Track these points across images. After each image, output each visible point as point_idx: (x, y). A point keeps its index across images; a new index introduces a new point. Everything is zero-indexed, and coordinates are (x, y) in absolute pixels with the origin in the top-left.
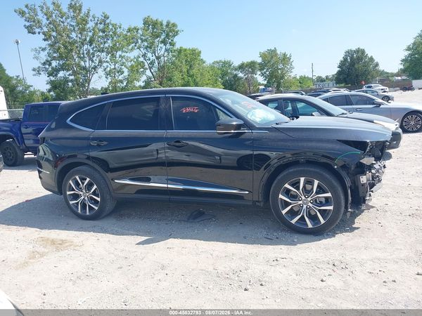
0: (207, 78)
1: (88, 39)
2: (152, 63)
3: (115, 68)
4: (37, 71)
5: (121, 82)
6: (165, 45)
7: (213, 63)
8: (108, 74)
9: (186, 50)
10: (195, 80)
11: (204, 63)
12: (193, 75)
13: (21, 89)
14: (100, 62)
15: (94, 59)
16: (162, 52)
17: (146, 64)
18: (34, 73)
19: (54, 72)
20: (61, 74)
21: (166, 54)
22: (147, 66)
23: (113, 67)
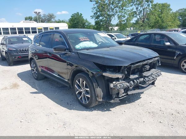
0: (169, 19)
1: (111, 2)
2: (141, 12)
3: (122, 15)
4: (92, 17)
5: (124, 21)
6: (148, 3)
7: (179, 10)
8: (119, 18)
9: (159, 4)
10: (162, 19)
11: (171, 10)
12: (162, 17)
13: (87, 24)
14: (116, 12)
15: (114, 11)
16: (146, 6)
17: (137, 12)
18: (91, 18)
19: (98, 17)
20: (101, 18)
21: (148, 7)
22: (138, 14)
23: (121, 14)
